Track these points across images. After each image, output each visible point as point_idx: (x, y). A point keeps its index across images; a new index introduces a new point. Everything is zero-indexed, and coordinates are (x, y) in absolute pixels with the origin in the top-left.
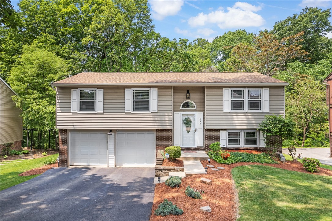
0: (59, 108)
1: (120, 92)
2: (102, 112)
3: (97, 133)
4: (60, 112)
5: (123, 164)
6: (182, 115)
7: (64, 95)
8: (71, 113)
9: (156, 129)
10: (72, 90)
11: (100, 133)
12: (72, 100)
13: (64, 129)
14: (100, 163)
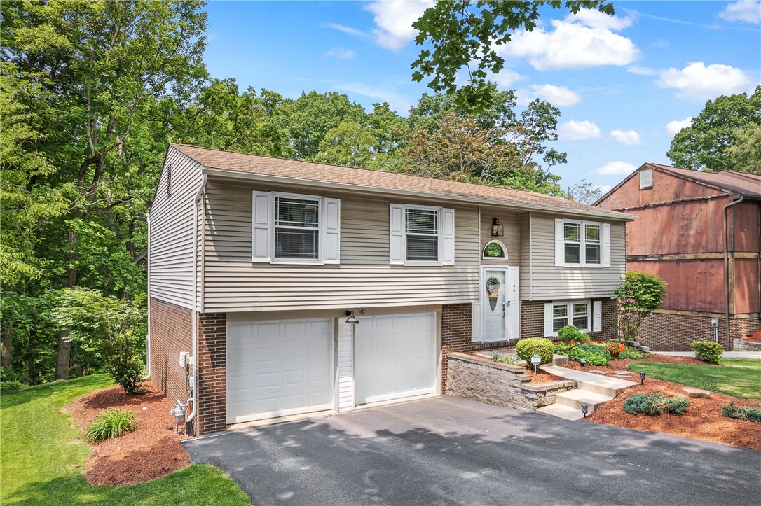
0: (213, 248)
1: (378, 212)
2: (338, 262)
3: (304, 320)
4: (217, 259)
5: (366, 399)
6: (487, 271)
7: (227, 208)
8: (251, 265)
9: (443, 305)
10: (255, 193)
11: (311, 320)
12: (254, 225)
13: (218, 314)
14: (310, 405)
